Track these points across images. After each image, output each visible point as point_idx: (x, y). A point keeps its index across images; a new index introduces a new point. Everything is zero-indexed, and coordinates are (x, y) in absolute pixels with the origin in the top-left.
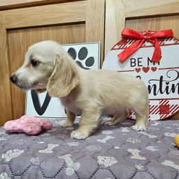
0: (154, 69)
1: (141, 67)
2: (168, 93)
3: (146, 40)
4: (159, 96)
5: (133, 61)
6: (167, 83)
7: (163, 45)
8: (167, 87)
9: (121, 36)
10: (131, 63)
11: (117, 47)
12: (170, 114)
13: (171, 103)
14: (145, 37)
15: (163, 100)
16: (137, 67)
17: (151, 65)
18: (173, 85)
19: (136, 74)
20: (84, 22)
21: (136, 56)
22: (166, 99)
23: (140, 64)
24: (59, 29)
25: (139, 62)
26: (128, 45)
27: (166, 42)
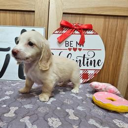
0: (80, 50)
1: (72, 48)
2: (88, 66)
3: (76, 29)
4: (83, 67)
5: (67, 43)
6: (88, 59)
7: (86, 34)
8: (88, 62)
9: (59, 25)
10: (66, 44)
11: (57, 32)
12: (89, 80)
13: (89, 72)
14: (75, 27)
15: (84, 70)
16: (69, 47)
17: (78, 47)
18: (91, 61)
19: (69, 52)
20: (34, 12)
21: (69, 40)
22: (87, 70)
23: (71, 45)
24: (14, 13)
25: (71, 44)
26: (64, 32)
27: (88, 32)
